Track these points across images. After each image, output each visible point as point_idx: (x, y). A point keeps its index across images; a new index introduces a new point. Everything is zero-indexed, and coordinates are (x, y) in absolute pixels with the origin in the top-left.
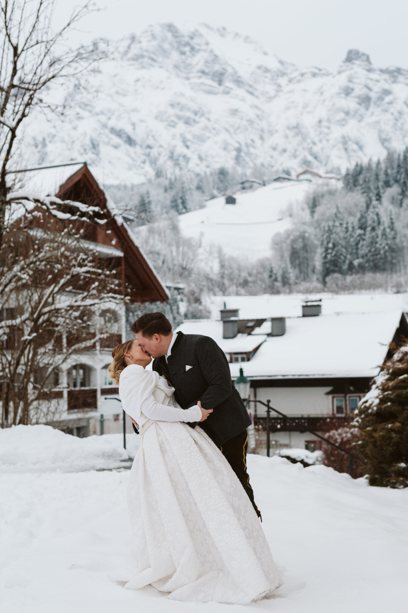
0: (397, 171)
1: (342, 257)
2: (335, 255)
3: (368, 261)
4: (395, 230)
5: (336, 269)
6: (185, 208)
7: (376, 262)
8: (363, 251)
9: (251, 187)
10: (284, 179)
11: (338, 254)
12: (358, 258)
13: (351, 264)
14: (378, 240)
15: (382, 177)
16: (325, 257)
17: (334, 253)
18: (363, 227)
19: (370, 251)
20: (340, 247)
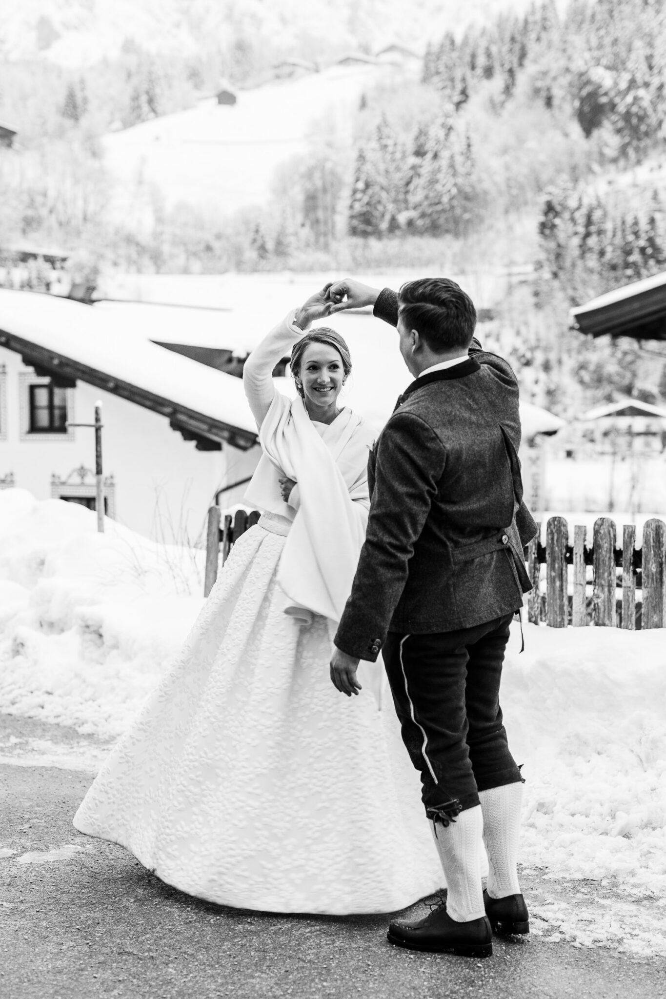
0: (509, 49)
1: (380, 208)
2: (368, 204)
3: (423, 215)
4: (472, 159)
5: (369, 229)
6: (154, 111)
7: (435, 216)
8: (416, 197)
9: (290, 75)
10: (357, 60)
11: (374, 201)
12: (407, 209)
13: (393, 219)
14: (440, 176)
15: (481, 61)
16: (351, 207)
17: (366, 199)
18: (420, 153)
19: (427, 197)
20: (377, 189)
